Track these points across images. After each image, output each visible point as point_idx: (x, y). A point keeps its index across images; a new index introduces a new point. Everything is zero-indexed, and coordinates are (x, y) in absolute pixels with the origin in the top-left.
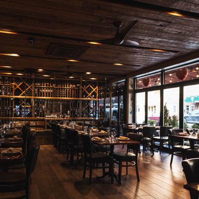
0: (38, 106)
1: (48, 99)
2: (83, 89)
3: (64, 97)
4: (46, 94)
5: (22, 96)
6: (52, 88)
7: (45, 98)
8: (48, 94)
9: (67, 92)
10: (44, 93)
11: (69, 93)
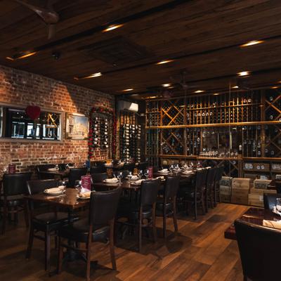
0: (192, 138)
1: (206, 127)
2: (267, 105)
3: (231, 121)
4: (203, 119)
5: (171, 125)
6: (211, 110)
7: (201, 125)
8: (205, 120)
9: (236, 113)
10: (199, 119)
11: (240, 113)
